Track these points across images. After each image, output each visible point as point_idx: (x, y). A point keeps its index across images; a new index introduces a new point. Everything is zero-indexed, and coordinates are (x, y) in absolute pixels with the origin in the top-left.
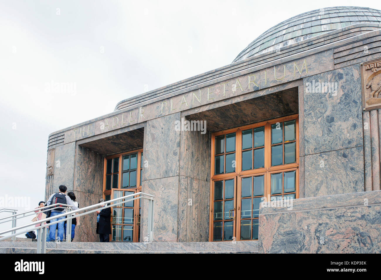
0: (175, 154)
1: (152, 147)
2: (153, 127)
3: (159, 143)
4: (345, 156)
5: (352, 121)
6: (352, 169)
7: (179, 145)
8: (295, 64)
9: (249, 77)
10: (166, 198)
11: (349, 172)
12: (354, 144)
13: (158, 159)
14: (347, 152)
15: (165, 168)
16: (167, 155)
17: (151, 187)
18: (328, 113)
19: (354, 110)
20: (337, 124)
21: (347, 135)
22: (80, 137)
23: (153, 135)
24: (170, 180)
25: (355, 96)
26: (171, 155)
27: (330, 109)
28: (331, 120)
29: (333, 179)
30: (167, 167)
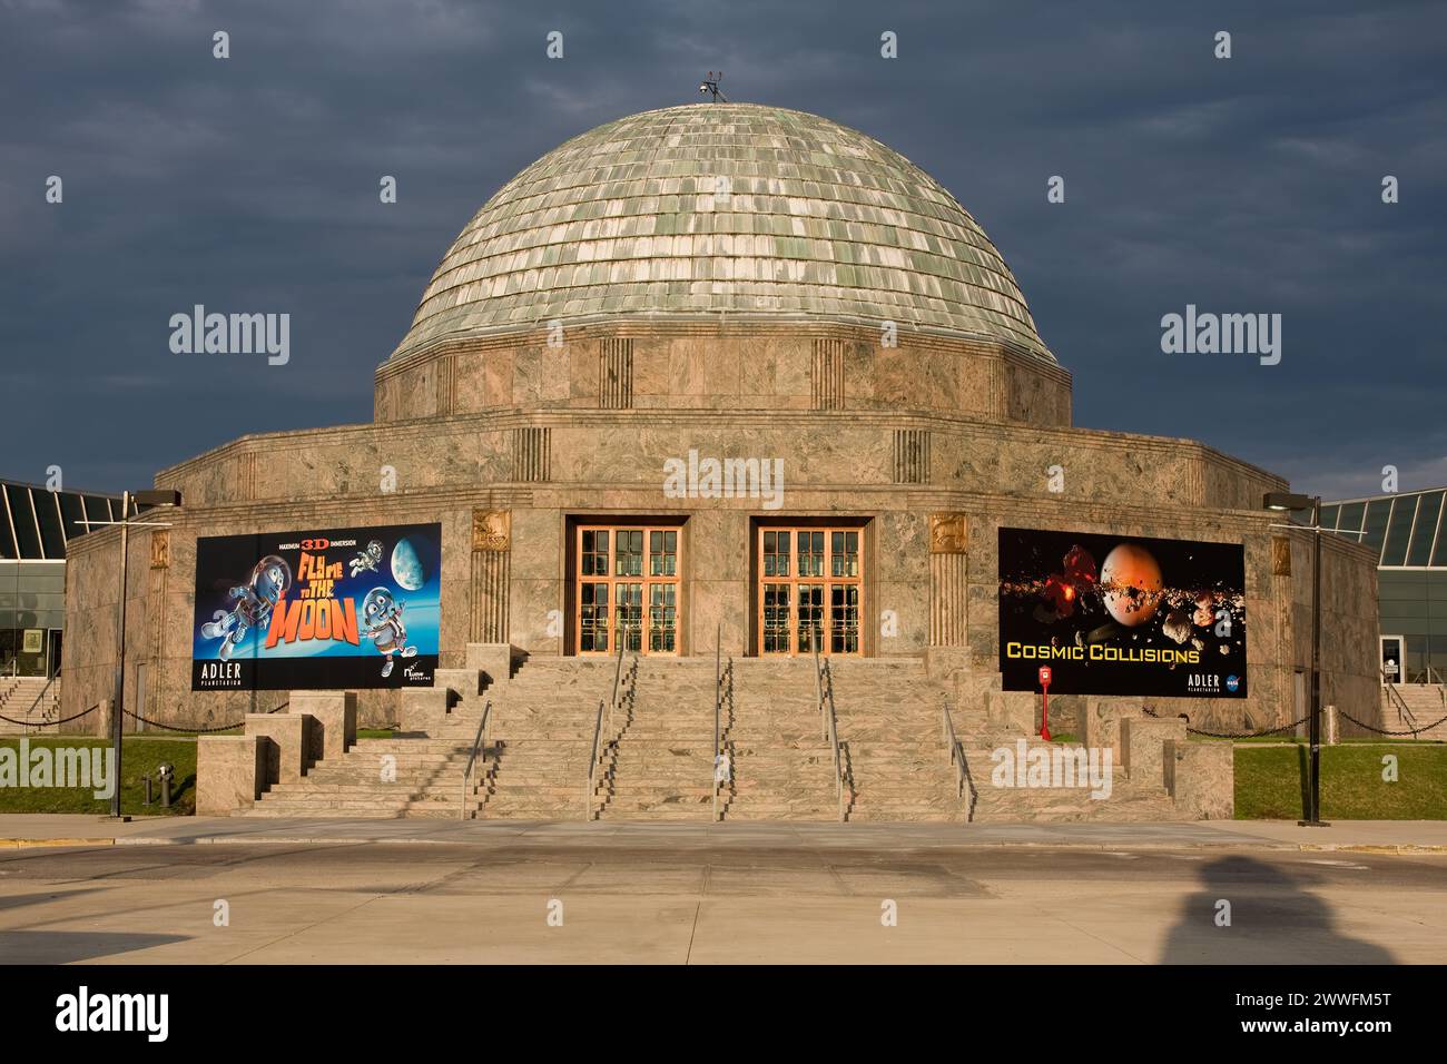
0: (739, 556)
1: (704, 542)
2: (707, 519)
3: (715, 539)
4: (914, 588)
5: (921, 559)
6: (920, 600)
7: (743, 547)
8: (873, 495)
9: (828, 494)
10: (728, 604)
11: (919, 603)
12: (922, 579)
13: (714, 558)
14: (917, 585)
15: (725, 570)
16: (728, 555)
17: (706, 589)
18: (901, 548)
19: (923, 550)
20: (909, 559)
21: (917, 571)
22: (567, 504)
23: (705, 528)
24: (733, 584)
25: (924, 539)
26: (733, 556)
27: (903, 544)
28: (903, 555)
29: (904, 606)
30: (729, 568)
